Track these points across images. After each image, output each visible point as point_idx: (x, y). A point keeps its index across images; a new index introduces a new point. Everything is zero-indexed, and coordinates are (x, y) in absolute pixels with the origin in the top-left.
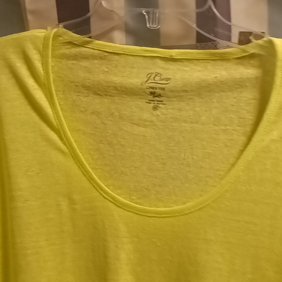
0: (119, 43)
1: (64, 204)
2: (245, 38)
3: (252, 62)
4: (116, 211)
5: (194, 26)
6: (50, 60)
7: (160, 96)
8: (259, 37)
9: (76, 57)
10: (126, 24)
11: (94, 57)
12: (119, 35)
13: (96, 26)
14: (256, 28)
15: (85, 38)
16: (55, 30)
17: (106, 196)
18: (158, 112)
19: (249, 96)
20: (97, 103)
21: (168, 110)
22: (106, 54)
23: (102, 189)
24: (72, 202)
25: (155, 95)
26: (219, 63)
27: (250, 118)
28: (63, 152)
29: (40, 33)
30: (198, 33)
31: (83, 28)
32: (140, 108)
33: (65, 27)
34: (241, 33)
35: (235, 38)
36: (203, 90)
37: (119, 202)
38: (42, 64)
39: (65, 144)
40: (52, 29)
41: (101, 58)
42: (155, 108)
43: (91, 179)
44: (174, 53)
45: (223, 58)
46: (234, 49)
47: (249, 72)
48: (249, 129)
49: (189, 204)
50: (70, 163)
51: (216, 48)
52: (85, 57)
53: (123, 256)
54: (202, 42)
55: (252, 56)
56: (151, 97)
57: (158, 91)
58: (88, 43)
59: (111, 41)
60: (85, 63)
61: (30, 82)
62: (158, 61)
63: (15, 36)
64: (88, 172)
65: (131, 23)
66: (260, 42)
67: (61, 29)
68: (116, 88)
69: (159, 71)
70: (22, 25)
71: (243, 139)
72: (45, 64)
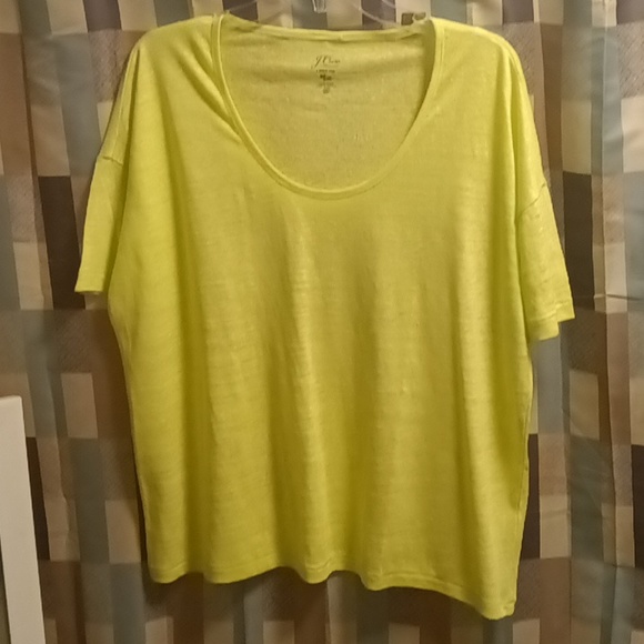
0: (287, 26)
1: (241, 197)
2: (408, 19)
3: (416, 41)
4: (293, 197)
5: (360, 8)
6: (219, 46)
7: (330, 78)
8: (420, 17)
9: (244, 43)
10: (292, 7)
11: (261, 43)
12: (286, 20)
13: (262, 10)
14: (417, 10)
15: (254, 24)
16: (222, 17)
18: (329, 95)
19: (413, 76)
20: (268, 89)
21: (338, 92)
22: (274, 39)
23: (280, 178)
24: (247, 191)
25: (325, 78)
26: (385, 43)
27: (416, 96)
28: (235, 141)
29: (207, 20)
30: (364, 16)
31: (250, 13)
32: (311, 92)
33: (231, 13)
34: (403, 15)
35: (399, 19)
36: (372, 71)
37: (296, 187)
39: (237, 133)
40: (219, 16)
41: (270, 43)
42: (326, 91)
43: (266, 167)
44: (341, 35)
45: (389, 39)
46: (396, 29)
47: (413, 51)
48: (415, 107)
49: (361, 184)
50: (243, 152)
51: (381, 28)
52: (254, 43)
53: (302, 239)
54: (368, 24)
55: (415, 36)
56: (322, 80)
57: (328, 74)
58: (255, 28)
59: (279, 25)
60: (253, 49)
61: (199, 71)
62: (328, 45)
63: (181, 24)
64: (262, 159)
65: (297, 6)
66: (422, 22)
67: (228, 16)
68: (285, 72)
69: (328, 53)
70: (186, 13)
71: (409, 117)
72: (214, 52)
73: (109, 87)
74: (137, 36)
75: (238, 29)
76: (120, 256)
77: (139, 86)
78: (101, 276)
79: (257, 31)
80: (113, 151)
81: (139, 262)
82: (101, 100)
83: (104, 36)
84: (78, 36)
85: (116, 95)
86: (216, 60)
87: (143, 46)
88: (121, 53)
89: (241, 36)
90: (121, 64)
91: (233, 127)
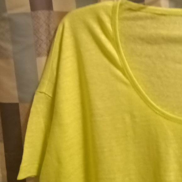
1: (128, 119)
4: (165, 122)
9: (134, 19)
11: (147, 18)
15: (141, 5)
17: (158, 112)
20: (149, 49)
22: (156, 15)
24: (133, 117)
28: (125, 84)
29: (109, 4)
38: (112, 25)
39: (127, 78)
41: (152, 18)
43: (146, 101)
52: (140, 18)
59: (159, 5)
60: (140, 23)
61: (103, 37)
63: (92, 6)
72: (113, 25)
73: (44, 47)
74: (62, 15)
75: (131, 10)
76: (47, 156)
77: (64, 47)
78: (36, 166)
79: (144, 10)
80: (46, 88)
81: (59, 161)
82: (39, 55)
83: (42, 14)
84: (25, 14)
85: (49, 52)
86: (114, 29)
87: (66, 21)
88: (52, 26)
89: (133, 14)
90: (52, 32)
91: (124, 74)
